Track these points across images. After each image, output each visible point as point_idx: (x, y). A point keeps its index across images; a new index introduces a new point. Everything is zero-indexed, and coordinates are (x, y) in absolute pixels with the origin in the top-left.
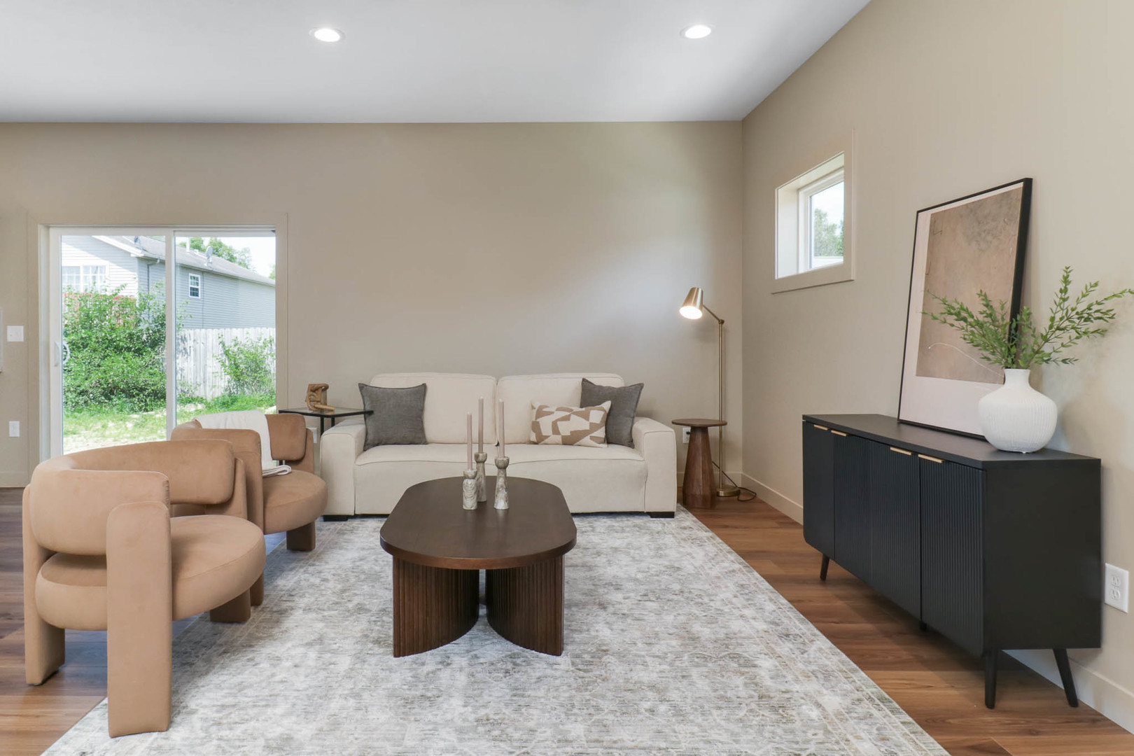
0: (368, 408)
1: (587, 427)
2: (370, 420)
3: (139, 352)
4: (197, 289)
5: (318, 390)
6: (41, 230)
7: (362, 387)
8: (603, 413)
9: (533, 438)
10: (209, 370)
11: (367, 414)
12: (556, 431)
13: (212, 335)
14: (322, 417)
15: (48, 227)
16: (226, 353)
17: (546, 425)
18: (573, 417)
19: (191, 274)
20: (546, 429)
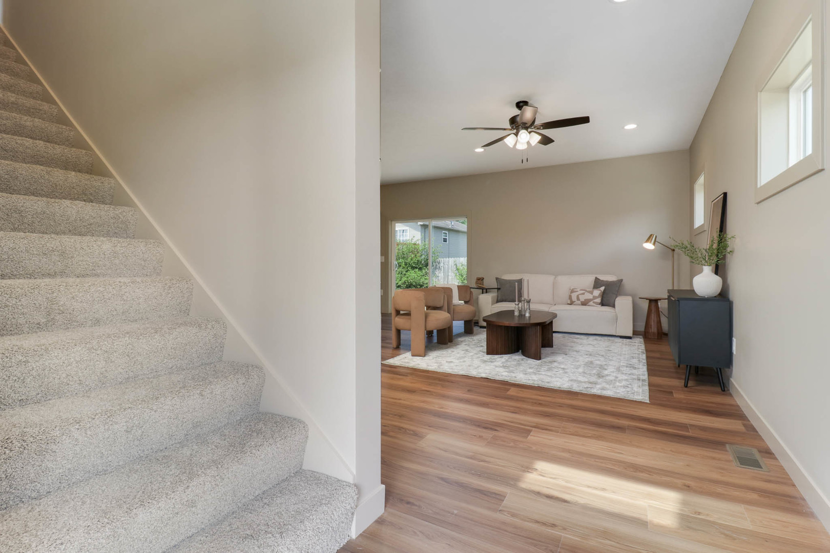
0: (499, 287)
1: (592, 298)
2: (500, 291)
3: (420, 269)
4: (446, 239)
5: (480, 280)
6: (390, 222)
7: (497, 279)
8: (600, 292)
9: (569, 302)
10: (450, 277)
11: (498, 289)
12: (578, 299)
13: (451, 261)
14: (483, 289)
15: (392, 221)
16: (457, 269)
17: (574, 296)
18: (586, 293)
19: (443, 232)
20: (574, 299)
